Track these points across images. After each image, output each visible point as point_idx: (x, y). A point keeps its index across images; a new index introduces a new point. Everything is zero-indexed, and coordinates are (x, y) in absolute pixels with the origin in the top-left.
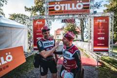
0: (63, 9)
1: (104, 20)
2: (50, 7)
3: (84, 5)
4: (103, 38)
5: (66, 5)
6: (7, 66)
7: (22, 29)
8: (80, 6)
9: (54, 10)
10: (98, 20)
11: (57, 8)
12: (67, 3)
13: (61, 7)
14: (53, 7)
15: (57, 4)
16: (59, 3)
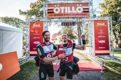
1: (104, 24)
2: (48, 10)
3: (84, 9)
4: (104, 42)
5: (66, 8)
9: (53, 12)
10: (98, 24)
11: (57, 10)
12: (67, 6)
13: (61, 10)
16: (58, 6)
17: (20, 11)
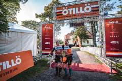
0: (70, 13)
1: (117, 22)
4: (117, 42)
5: (74, 9)
6: (17, 69)
7: (31, 35)
8: (88, 9)
12: (75, 7)
13: (69, 11)
14: (61, 12)
15: (65, 8)
16: (66, 8)
17: (36, 14)
